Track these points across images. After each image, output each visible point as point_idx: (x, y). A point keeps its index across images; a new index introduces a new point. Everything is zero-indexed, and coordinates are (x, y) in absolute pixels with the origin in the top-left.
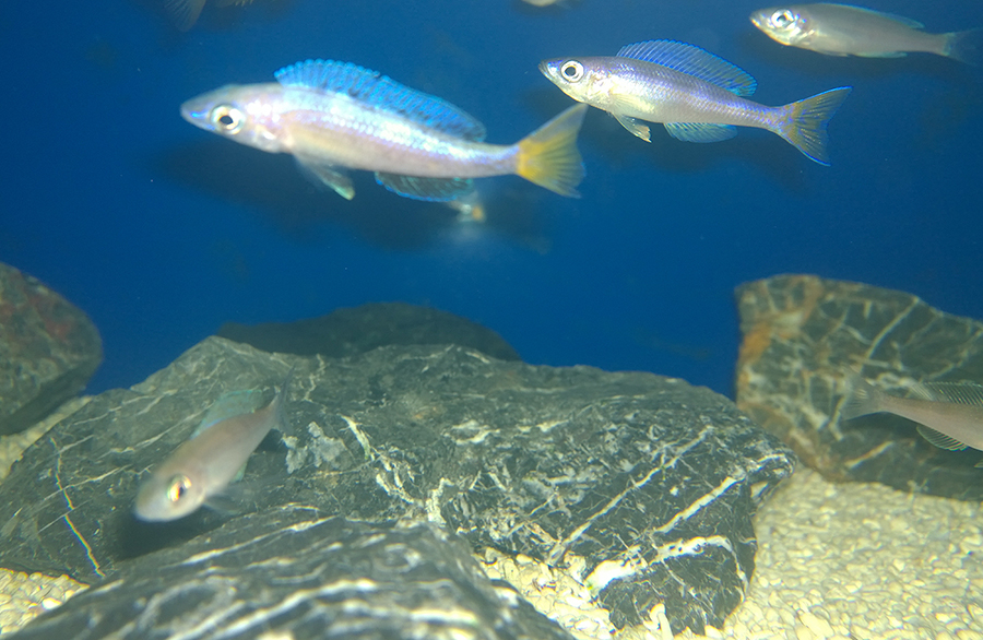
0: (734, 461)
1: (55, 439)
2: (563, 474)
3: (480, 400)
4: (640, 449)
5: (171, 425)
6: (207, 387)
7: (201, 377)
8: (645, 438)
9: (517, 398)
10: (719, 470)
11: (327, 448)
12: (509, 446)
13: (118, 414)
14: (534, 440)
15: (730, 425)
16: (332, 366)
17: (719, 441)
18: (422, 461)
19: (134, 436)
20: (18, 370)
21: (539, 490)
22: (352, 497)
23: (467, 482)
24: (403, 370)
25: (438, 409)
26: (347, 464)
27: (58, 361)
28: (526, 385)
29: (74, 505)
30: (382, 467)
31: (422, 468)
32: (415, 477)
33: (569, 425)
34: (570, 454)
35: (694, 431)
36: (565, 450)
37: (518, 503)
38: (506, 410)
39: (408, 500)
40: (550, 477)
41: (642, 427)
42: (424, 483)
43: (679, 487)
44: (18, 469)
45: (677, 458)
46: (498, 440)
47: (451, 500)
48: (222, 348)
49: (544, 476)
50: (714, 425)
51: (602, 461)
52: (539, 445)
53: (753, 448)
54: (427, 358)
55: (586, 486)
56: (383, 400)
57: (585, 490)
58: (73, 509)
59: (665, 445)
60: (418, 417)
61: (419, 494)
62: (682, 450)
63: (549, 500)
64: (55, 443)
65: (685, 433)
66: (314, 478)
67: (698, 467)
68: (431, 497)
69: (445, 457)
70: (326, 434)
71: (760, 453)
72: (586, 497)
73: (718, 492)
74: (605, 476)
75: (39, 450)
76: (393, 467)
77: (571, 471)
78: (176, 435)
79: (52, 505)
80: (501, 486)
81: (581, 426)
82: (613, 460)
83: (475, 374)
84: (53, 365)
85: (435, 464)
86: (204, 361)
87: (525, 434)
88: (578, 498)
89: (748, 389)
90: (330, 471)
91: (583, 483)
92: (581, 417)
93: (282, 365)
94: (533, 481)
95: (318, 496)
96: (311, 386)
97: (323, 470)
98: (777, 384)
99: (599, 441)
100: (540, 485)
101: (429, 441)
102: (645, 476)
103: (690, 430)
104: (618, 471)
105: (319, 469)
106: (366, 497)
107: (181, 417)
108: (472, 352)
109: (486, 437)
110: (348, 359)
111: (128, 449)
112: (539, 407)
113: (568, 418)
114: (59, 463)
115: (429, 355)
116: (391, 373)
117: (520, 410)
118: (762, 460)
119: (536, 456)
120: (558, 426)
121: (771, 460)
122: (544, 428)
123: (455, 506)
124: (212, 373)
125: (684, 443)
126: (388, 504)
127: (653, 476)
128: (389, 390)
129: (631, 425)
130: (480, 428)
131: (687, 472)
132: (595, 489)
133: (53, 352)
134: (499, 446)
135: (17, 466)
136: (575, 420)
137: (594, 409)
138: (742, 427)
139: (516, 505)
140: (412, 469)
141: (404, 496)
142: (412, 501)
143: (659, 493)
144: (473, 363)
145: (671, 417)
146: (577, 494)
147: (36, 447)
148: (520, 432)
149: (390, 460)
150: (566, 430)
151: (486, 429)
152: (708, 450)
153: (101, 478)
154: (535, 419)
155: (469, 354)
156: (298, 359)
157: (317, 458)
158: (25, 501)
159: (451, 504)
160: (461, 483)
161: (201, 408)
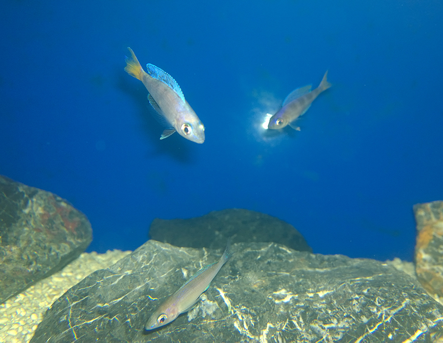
0: (421, 320)
1: (69, 298)
2: (331, 323)
3: (287, 276)
4: (371, 310)
5: (128, 291)
6: (147, 270)
7: (145, 264)
8: (374, 304)
9: (306, 275)
10: (413, 326)
11: (209, 307)
12: (303, 304)
13: (102, 284)
14: (316, 301)
15: (418, 298)
16: (211, 255)
17: (413, 308)
18: (258, 314)
19: (109, 297)
20: (50, 250)
21: (319, 331)
22: (222, 334)
23: (281, 325)
24: (247, 258)
25: (266, 282)
26: (219, 315)
27: (70, 244)
28: (310, 267)
29: (77, 337)
30: (237, 318)
31: (258, 318)
32: (255, 323)
33: (334, 293)
34: (334, 310)
35: (399, 302)
36: (332, 308)
37: (308, 338)
38: (300, 284)
39: (251, 337)
40: (325, 324)
41: (372, 298)
42: (259, 327)
43: (393, 334)
44: (49, 314)
45: (391, 316)
46: (296, 301)
47: (273, 336)
48: (155, 247)
49: (321, 323)
50: (410, 299)
51: (351, 316)
52: (318, 304)
53: (431, 313)
54: (260, 251)
55: (343, 330)
56: (237, 276)
57: (343, 332)
58: (77, 339)
59: (384, 309)
60: (256, 286)
61: (257, 333)
62: (393, 312)
63: (324, 337)
64: (68, 300)
65: (395, 302)
66: (202, 324)
67: (402, 323)
68: (262, 334)
69: (270, 311)
70: (208, 299)
71: (435, 316)
72: (343, 337)
73: (414, 338)
74: (353, 325)
75: (60, 303)
76: (243, 318)
77: (335, 321)
78: (131, 297)
79: (66, 337)
80: (299, 328)
81: (340, 295)
82: (358, 316)
83: (284, 260)
84: (68, 246)
85: (264, 315)
86: (146, 254)
87: (311, 297)
88: (339, 337)
89: (422, 261)
90: (210, 320)
91: (341, 328)
92: (340, 289)
93: (186, 255)
94: (316, 326)
95: (204, 334)
96: (200, 267)
97: (207, 320)
98: (437, 260)
99: (349, 304)
100: (319, 328)
101: (262, 302)
102: (374, 326)
103: (397, 301)
104: (360, 322)
105: (204, 319)
106: (229, 335)
107: (134, 287)
108: (283, 247)
109: (291, 299)
110: (219, 250)
111: (106, 305)
112: (318, 282)
113: (333, 289)
114: (71, 312)
115: (260, 249)
116: (241, 259)
117: (308, 284)
118: (436, 320)
119: (317, 311)
120: (328, 294)
121: (440, 320)
122: (321, 294)
123: (275, 339)
124: (150, 262)
125: (394, 308)
126: (240, 339)
127: (379, 326)
128: (240, 269)
129: (366, 296)
130: (288, 294)
131: (397, 326)
132: (348, 332)
133: (68, 240)
134: (297, 305)
135: (49, 312)
136: (337, 291)
137: (347, 286)
138: (424, 300)
139: (307, 339)
140: (253, 319)
141: (249, 335)
142: (253, 337)
143: (382, 337)
144: (283, 253)
145: (386, 292)
146: (339, 334)
147: (59, 301)
148: (308, 297)
149: (241, 314)
150: (332, 297)
151: (291, 295)
152: (407, 313)
153: (92, 321)
154: (316, 289)
155: (281, 248)
156: (194, 251)
157: (204, 312)
158: (53, 333)
159: (273, 338)
160: (278, 326)
161: (144, 282)
